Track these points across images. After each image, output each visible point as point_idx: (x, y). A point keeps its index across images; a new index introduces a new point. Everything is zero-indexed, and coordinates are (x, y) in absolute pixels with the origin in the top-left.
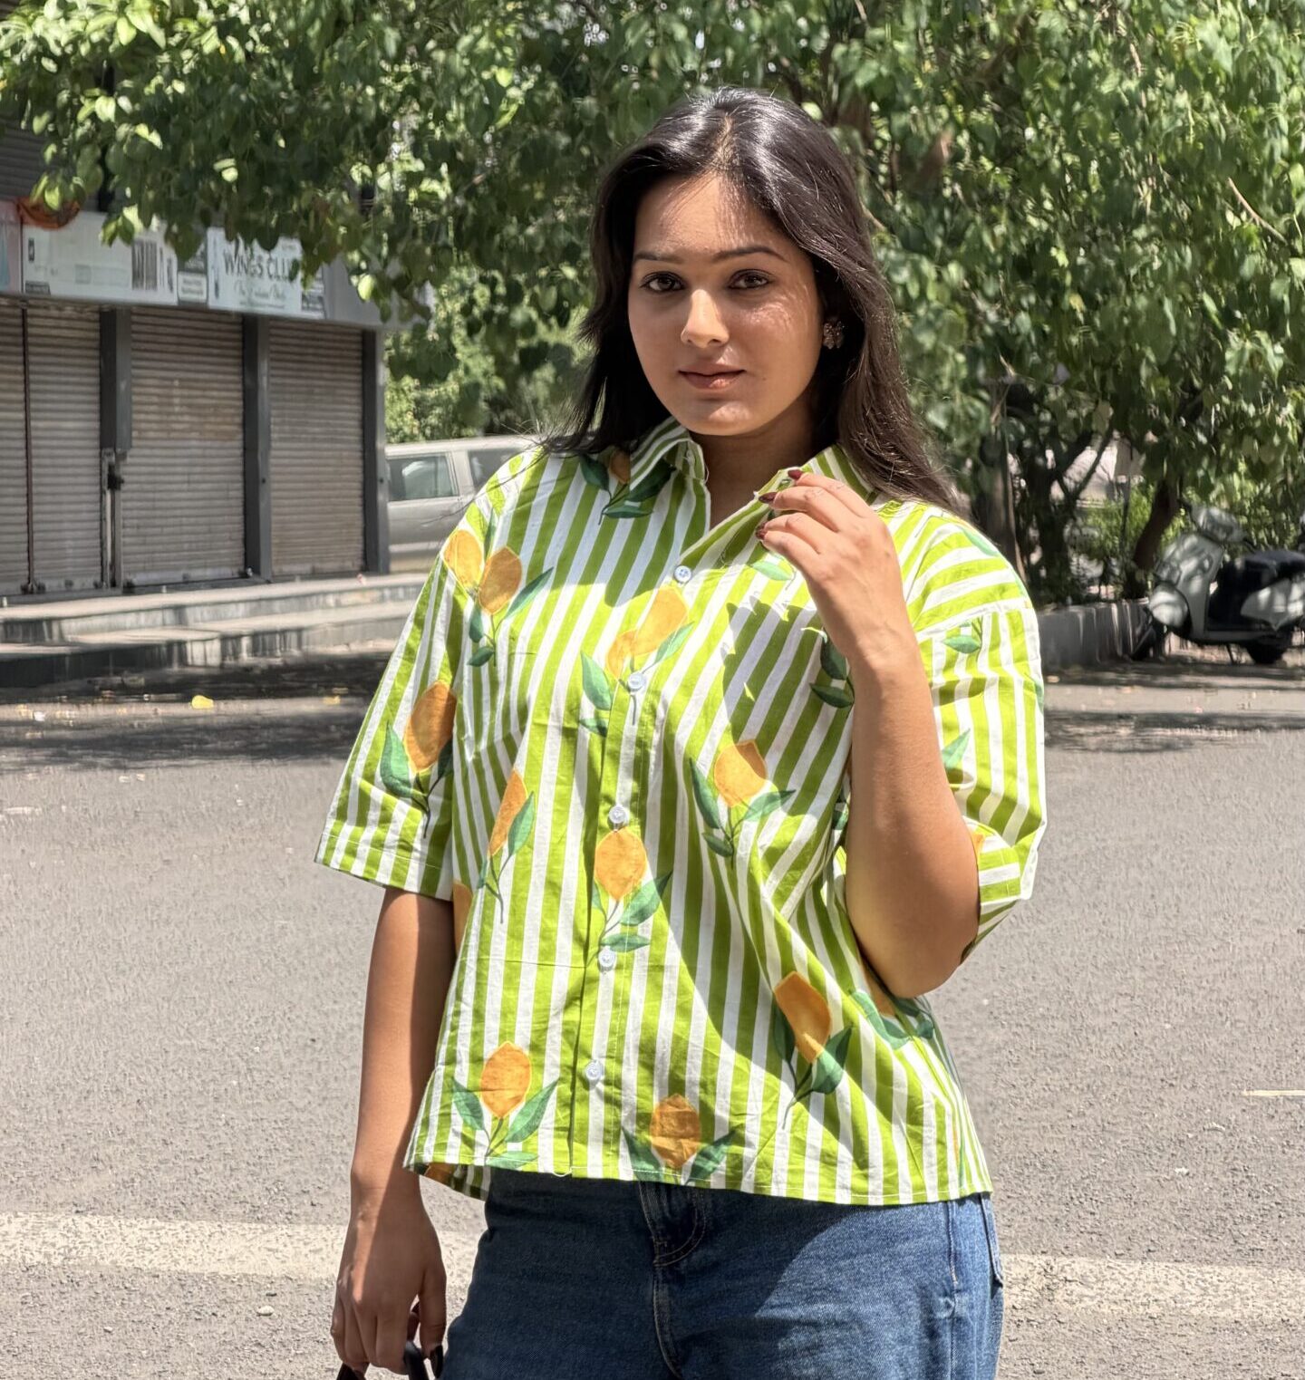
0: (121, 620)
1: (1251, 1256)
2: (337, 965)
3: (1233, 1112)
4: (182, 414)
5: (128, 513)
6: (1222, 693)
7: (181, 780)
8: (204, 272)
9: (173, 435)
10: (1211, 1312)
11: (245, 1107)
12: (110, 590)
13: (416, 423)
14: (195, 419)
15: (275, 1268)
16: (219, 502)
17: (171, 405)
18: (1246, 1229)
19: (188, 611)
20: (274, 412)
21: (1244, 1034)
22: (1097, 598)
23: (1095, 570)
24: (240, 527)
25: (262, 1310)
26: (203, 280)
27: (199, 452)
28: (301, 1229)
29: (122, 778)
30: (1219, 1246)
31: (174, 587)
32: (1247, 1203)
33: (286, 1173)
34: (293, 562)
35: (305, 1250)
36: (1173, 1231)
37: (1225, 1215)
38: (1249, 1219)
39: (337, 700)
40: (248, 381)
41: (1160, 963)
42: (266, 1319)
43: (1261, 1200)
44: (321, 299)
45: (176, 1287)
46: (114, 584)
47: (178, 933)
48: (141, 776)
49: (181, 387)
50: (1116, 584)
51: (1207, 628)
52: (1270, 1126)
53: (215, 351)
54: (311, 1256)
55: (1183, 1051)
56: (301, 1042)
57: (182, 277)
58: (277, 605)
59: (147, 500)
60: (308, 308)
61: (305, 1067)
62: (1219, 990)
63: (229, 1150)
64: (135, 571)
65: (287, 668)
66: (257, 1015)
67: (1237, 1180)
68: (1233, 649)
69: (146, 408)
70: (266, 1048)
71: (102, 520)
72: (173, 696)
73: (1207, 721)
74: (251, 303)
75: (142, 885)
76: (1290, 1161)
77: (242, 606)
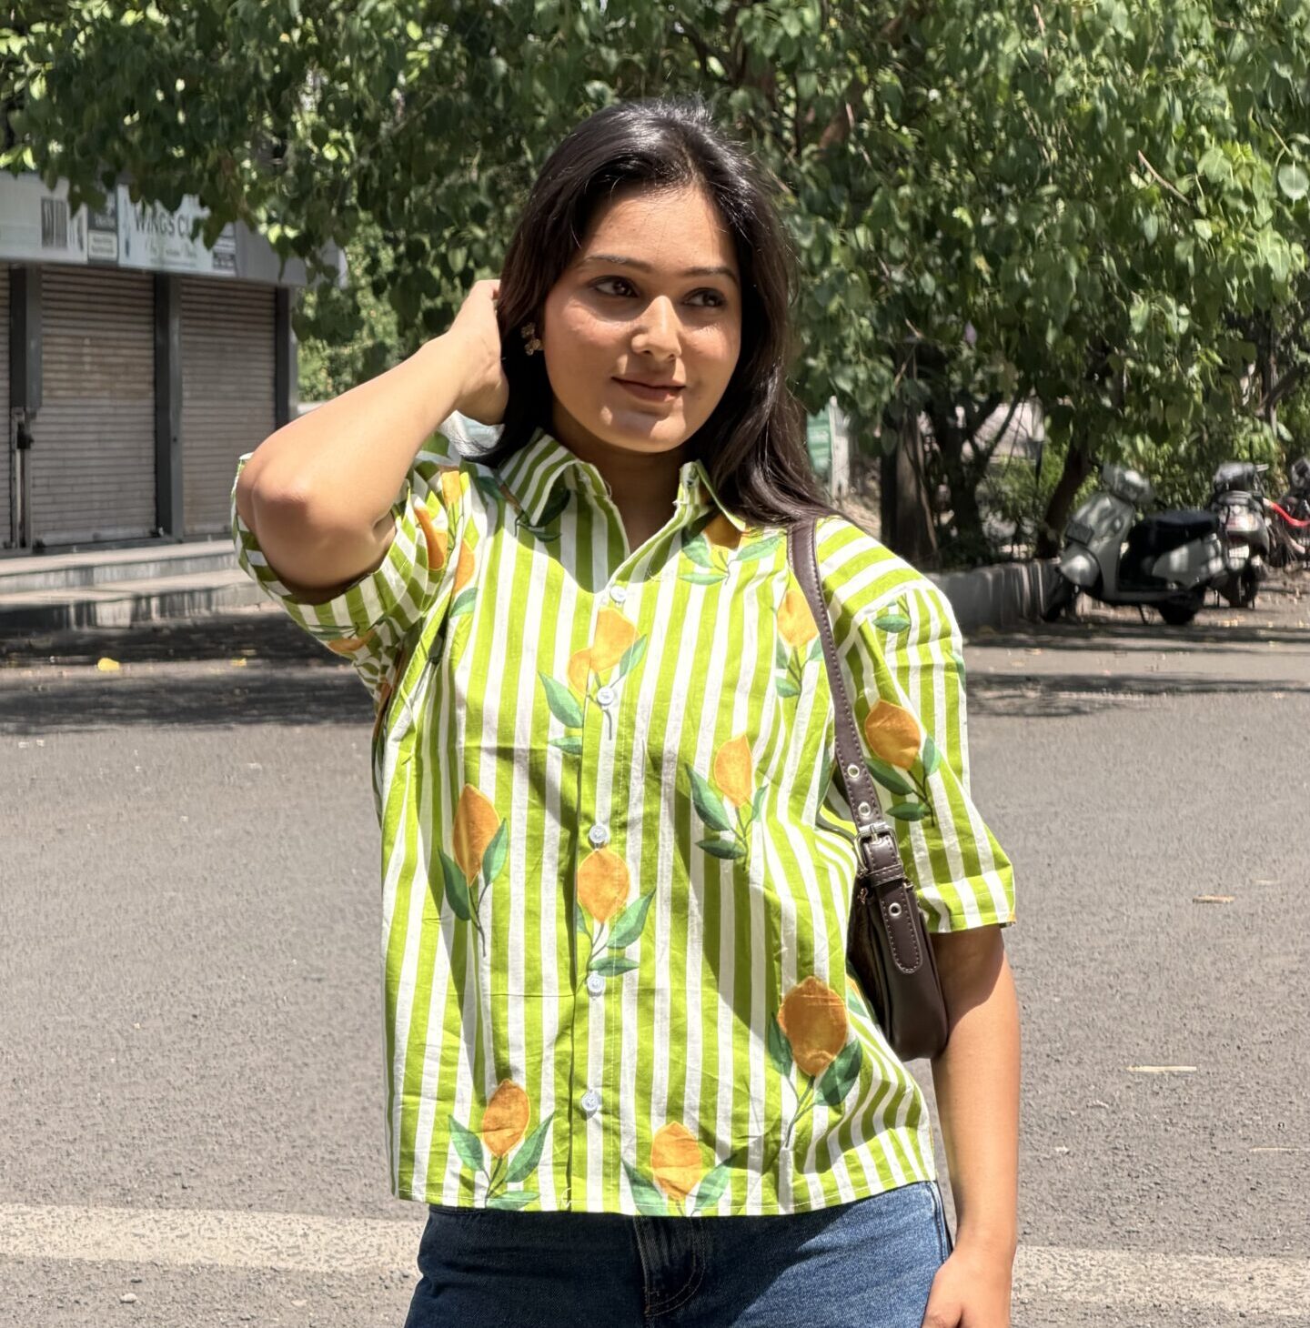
0: (29, 581)
1: (1126, 1240)
2: (224, 938)
3: (1116, 1088)
4: (92, 372)
5: (38, 473)
6: (1132, 655)
7: (80, 745)
8: (115, 230)
9: (85, 394)
10: (1082, 1298)
11: (123, 1085)
12: (19, 550)
13: (330, 381)
14: (106, 378)
15: (141, 1254)
16: (129, 461)
17: (83, 363)
18: (1123, 1210)
19: (97, 573)
20: (186, 370)
21: (1133, 1007)
22: (1010, 558)
23: (1008, 529)
24: (152, 485)
25: (125, 1298)
26: (114, 238)
27: (111, 411)
28: (168, 1214)
29: (22, 744)
30: (1097, 1229)
31: (85, 547)
32: (1126, 1182)
33: (159, 1154)
34: (206, 520)
35: (172, 1236)
36: (1050, 1212)
37: (1103, 1195)
38: (1128, 1201)
39: (243, 662)
40: (159, 339)
41: (1053, 934)
42: (129, 1307)
43: (1140, 1180)
44: (232, 257)
45: (40, 1274)
46: (23, 544)
47: (66, 905)
48: (41, 742)
49: (92, 346)
50: (1027, 543)
51: (1120, 589)
52: (1154, 1102)
53: (126, 309)
54: (177, 1241)
55: (1071, 1024)
56: (182, 1017)
57: (93, 235)
58: (188, 564)
59: (57, 459)
60: (220, 267)
61: (185, 1044)
62: (1111, 963)
63: (102, 1131)
64: (45, 531)
65: (196, 629)
66: (140, 990)
67: (1117, 1159)
68: (1145, 609)
69: (56, 367)
70: (147, 1024)
71: (12, 479)
72: (80, 658)
73: (1116, 684)
74: (162, 261)
75: (33, 855)
76: (1171, 1139)
77: (152, 566)
